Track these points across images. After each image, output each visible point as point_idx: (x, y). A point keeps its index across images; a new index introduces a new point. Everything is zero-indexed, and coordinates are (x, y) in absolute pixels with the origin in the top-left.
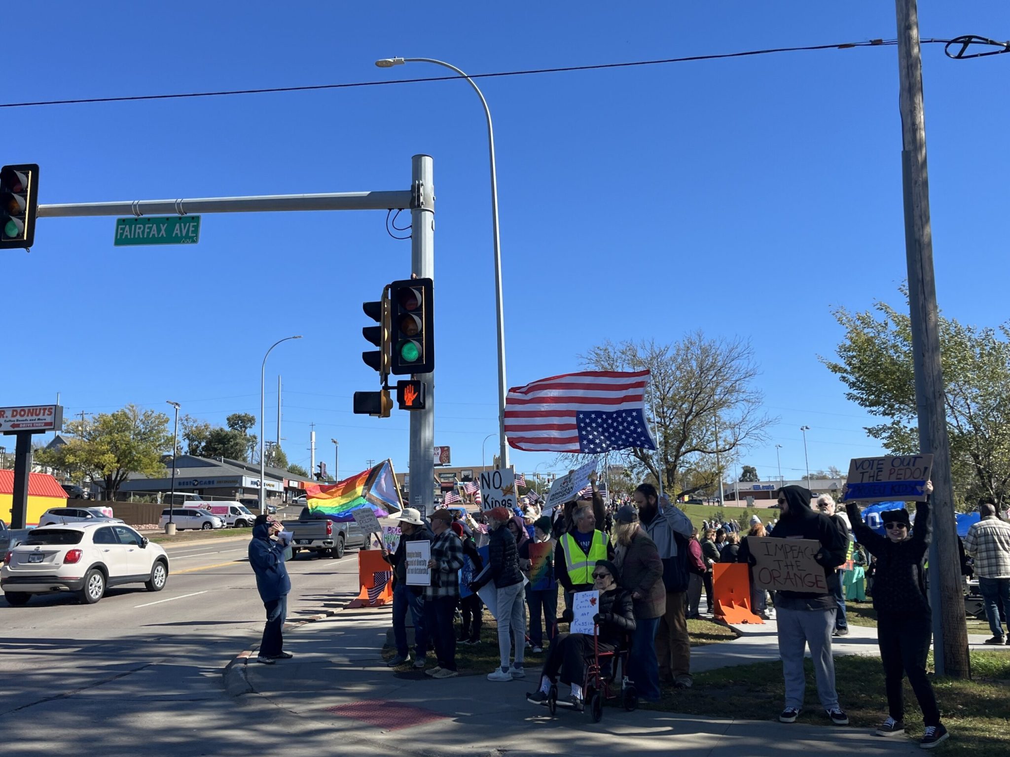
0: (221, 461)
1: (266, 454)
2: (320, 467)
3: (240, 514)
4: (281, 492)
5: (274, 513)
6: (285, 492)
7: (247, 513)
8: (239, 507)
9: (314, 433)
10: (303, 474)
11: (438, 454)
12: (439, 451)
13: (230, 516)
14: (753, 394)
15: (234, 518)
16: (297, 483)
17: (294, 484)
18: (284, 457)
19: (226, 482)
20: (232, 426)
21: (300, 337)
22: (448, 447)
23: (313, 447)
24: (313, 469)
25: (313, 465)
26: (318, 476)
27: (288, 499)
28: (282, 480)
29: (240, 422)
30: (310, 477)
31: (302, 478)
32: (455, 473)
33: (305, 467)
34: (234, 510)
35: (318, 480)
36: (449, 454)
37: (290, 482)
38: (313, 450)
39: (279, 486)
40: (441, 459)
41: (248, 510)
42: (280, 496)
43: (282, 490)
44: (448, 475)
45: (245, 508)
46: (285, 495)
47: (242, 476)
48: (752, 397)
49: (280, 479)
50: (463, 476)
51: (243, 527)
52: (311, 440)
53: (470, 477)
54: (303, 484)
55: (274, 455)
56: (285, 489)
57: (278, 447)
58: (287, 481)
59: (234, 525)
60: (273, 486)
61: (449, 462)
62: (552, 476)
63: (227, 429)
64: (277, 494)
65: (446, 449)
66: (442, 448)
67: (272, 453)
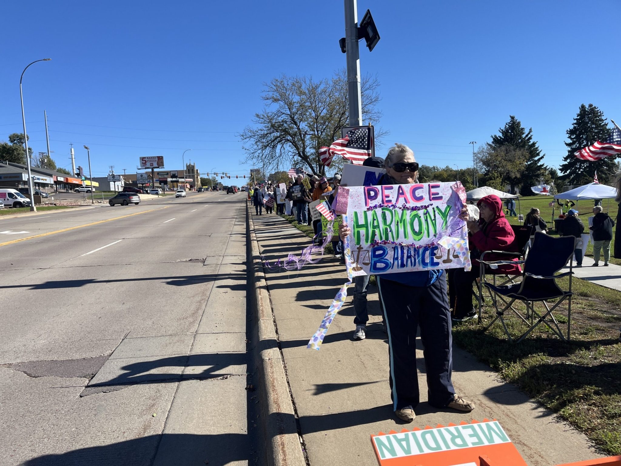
0: (6, 164)
1: (40, 160)
2: (79, 169)
3: (16, 198)
4: (52, 184)
5: (46, 197)
6: (55, 184)
7: (21, 197)
8: (15, 193)
9: (73, 149)
10: (68, 174)
11: (156, 160)
12: (157, 159)
13: (8, 200)
14: (375, 114)
15: (11, 201)
16: (63, 178)
17: (61, 179)
18: (54, 163)
19: (10, 177)
20: (12, 142)
21: (49, 59)
22: (162, 157)
23: (73, 157)
24: (75, 171)
25: (75, 169)
26: (78, 175)
27: (58, 188)
28: (52, 177)
29: (18, 139)
30: (72, 175)
31: (66, 176)
32: (167, 173)
33: (68, 169)
34: (11, 195)
35: (78, 177)
36: (163, 161)
37: (58, 177)
38: (74, 159)
39: (50, 180)
40: (158, 163)
41: (22, 195)
42: (52, 187)
43: (53, 183)
44: (163, 174)
45: (20, 194)
46: (55, 186)
47: (22, 173)
48: (375, 116)
49: (51, 175)
50: (172, 175)
51: (20, 207)
52: (71, 152)
53: (176, 175)
54: (67, 179)
55: (46, 161)
56: (55, 182)
57: (48, 157)
58: (56, 177)
59: (12, 206)
60: (46, 180)
61: (163, 166)
62: (225, 174)
63: (10, 144)
64: (50, 185)
65: (161, 158)
66: (159, 157)
67: (44, 160)
